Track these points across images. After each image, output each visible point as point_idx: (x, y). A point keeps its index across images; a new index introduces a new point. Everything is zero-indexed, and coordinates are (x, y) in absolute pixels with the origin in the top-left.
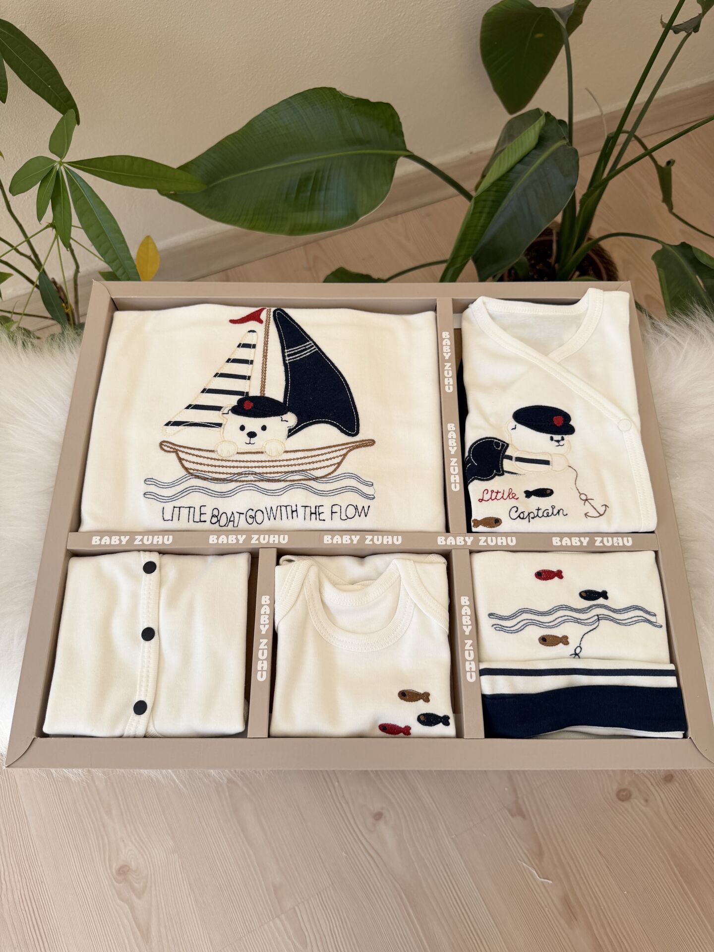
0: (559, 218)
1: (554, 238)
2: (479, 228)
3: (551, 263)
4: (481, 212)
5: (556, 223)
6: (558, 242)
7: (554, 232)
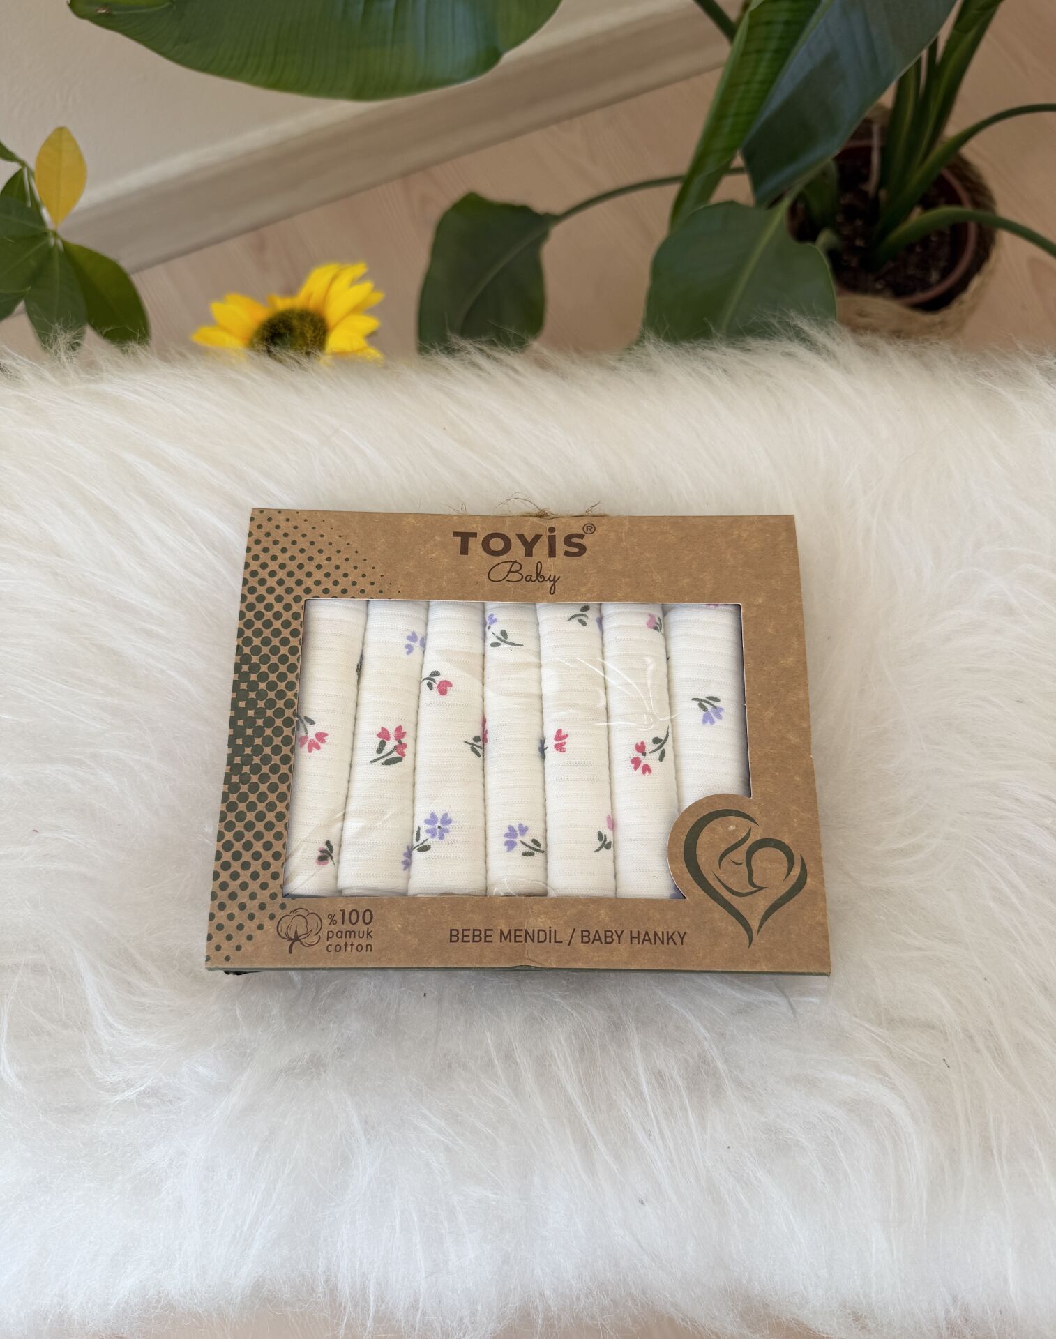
0: (887, 99)
1: (876, 142)
2: (755, 86)
3: (865, 194)
4: (759, 51)
5: (881, 107)
6: (883, 151)
7: (876, 129)
